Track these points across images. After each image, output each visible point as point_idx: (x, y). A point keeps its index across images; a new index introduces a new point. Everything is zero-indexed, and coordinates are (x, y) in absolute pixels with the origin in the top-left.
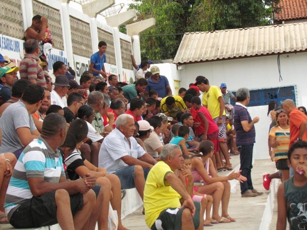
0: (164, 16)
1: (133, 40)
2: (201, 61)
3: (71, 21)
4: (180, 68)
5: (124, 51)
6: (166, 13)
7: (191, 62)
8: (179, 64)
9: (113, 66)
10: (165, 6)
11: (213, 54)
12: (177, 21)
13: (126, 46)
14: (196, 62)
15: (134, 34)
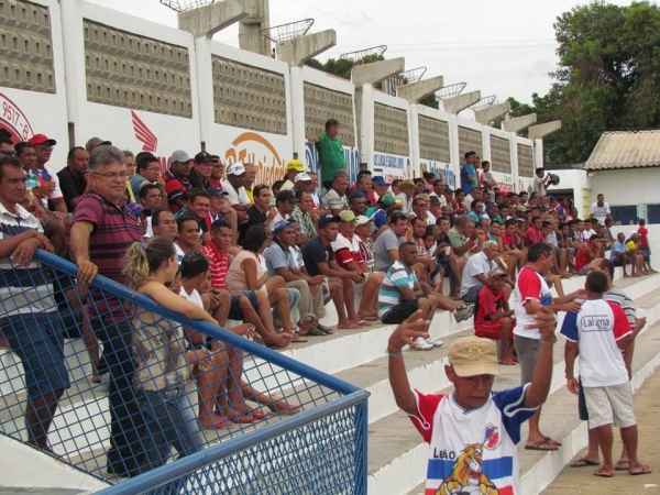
0: (593, 101)
1: (535, 144)
2: (616, 168)
3: (459, 131)
4: (591, 175)
5: (523, 157)
6: (596, 98)
7: (603, 169)
8: (590, 171)
9: (507, 175)
10: (596, 89)
11: (631, 161)
12: (609, 108)
13: (525, 152)
14: (609, 169)
15: (537, 137)
